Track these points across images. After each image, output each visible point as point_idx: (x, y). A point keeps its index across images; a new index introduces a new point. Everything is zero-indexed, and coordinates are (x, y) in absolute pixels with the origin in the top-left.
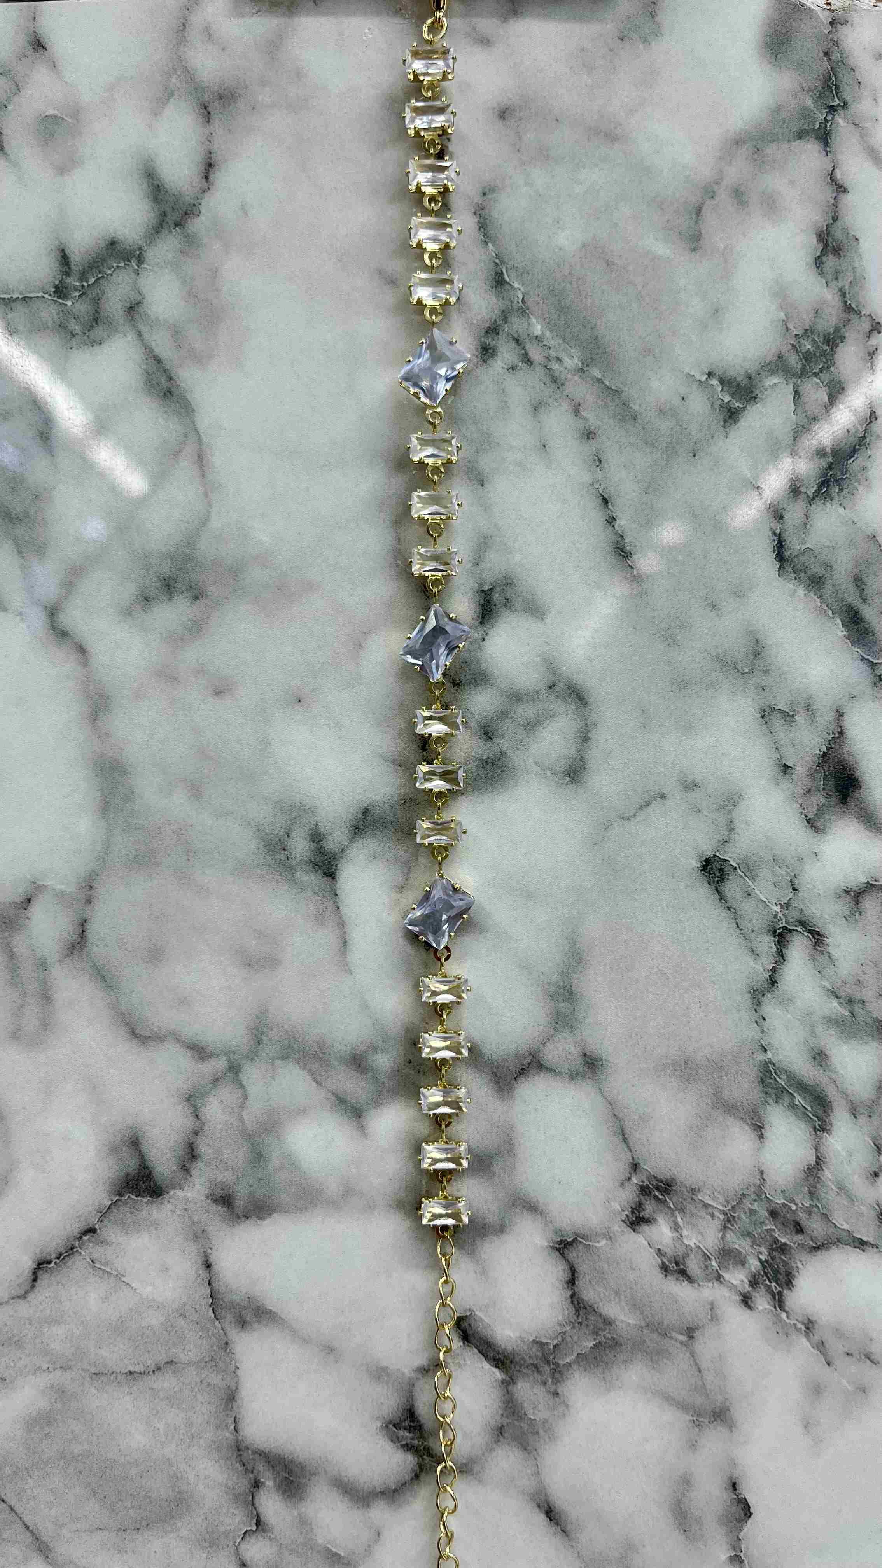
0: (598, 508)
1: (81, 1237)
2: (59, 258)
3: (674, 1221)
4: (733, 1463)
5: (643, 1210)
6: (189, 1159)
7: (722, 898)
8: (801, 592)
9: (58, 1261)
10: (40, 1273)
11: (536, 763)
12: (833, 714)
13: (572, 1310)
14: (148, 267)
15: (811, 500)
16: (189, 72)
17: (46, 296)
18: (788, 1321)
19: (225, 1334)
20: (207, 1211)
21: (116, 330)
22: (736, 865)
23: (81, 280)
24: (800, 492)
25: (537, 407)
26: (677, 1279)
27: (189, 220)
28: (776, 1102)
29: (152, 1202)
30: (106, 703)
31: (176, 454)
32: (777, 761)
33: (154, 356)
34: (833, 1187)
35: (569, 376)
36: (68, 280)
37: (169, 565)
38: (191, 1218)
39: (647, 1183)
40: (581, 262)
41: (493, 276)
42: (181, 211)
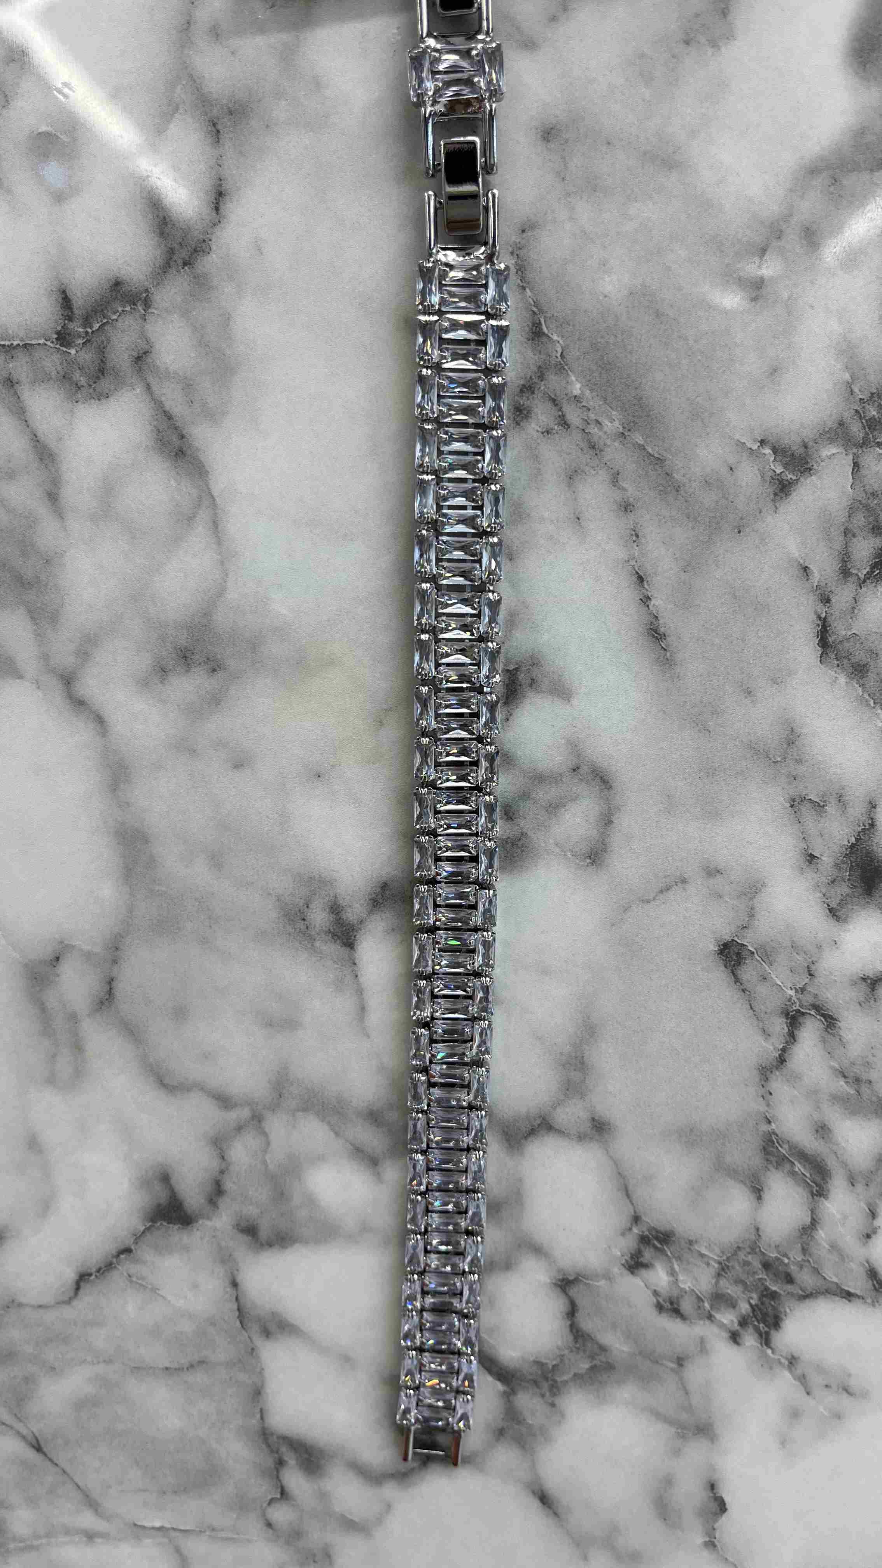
0: (632, 586)
1: (118, 1256)
2: (60, 300)
3: (671, 1267)
4: (712, 1468)
5: (642, 1256)
6: (216, 1194)
7: (737, 980)
8: (843, 679)
9: (98, 1274)
10: (82, 1284)
11: (557, 844)
12: (866, 805)
13: (570, 1338)
14: (156, 312)
15: (862, 583)
16: (195, 81)
17: (48, 343)
18: (771, 1355)
19: (251, 1341)
20: (234, 1239)
21: (124, 383)
22: (753, 950)
23: (85, 328)
24: (851, 574)
25: (572, 476)
26: (671, 1316)
27: (198, 258)
28: (777, 1168)
29: (183, 1229)
30: (125, 773)
31: (190, 519)
32: (803, 851)
33: (164, 412)
34: (825, 1244)
35: (608, 442)
36: (71, 326)
37: (186, 635)
38: (219, 1244)
39: (647, 1233)
40: (628, 311)
41: (531, 326)
42: (189, 248)
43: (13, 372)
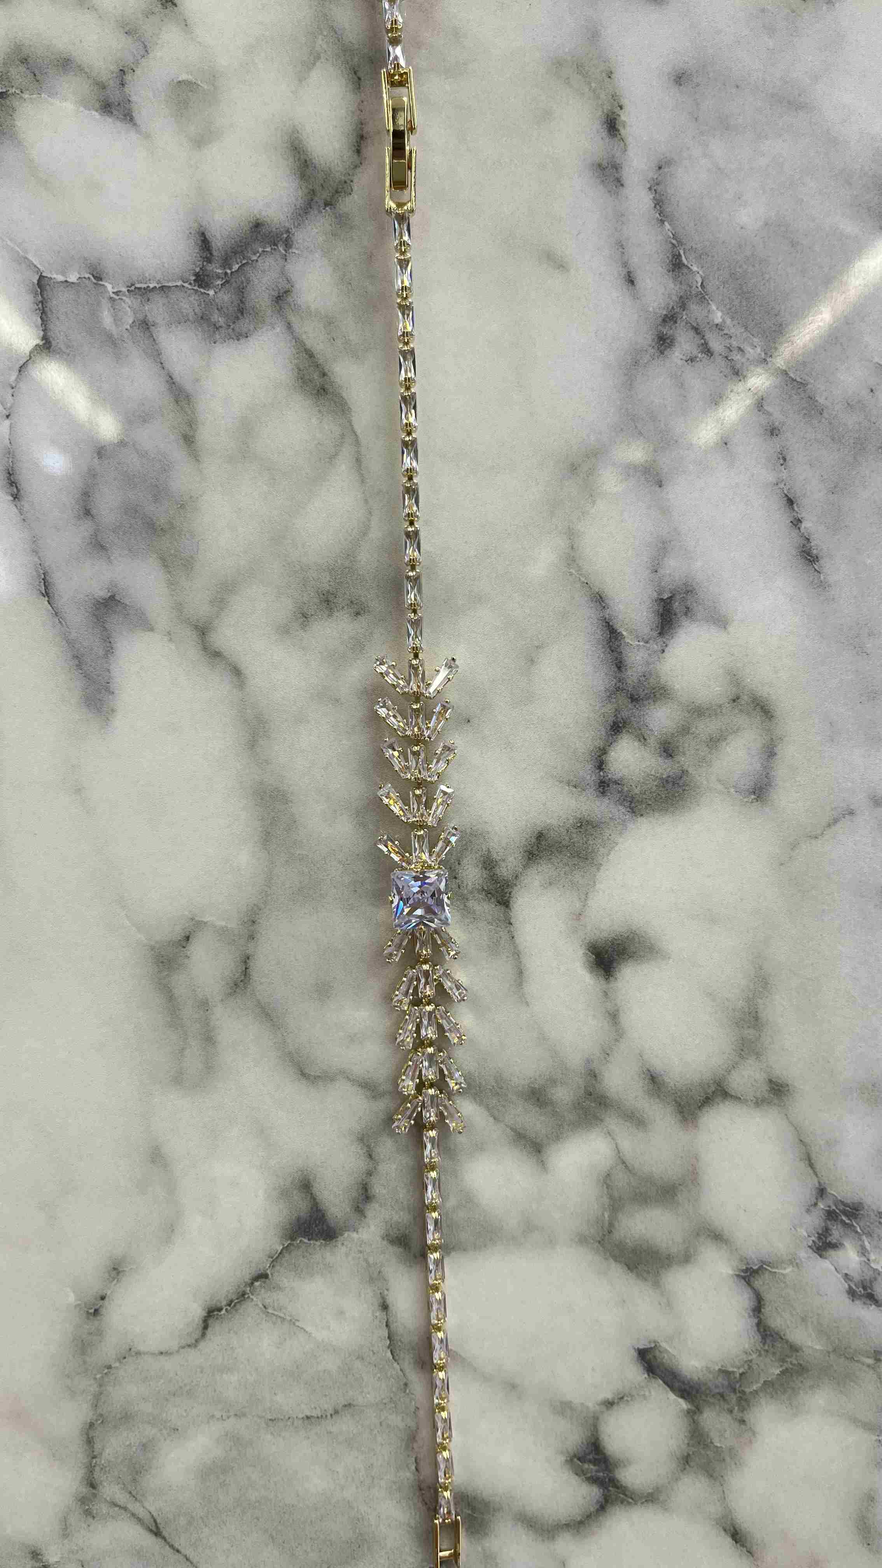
0: (783, 509)
1: (252, 1283)
2: (199, 242)
3: (861, 1246)
5: (830, 1235)
6: (363, 1200)
9: (229, 1308)
10: (210, 1322)
11: (719, 781)
13: (758, 1338)
14: (297, 252)
16: (336, 33)
17: (186, 285)
19: (404, 1375)
20: (383, 1253)
21: (263, 322)
23: (224, 269)
25: (716, 399)
26: (864, 1303)
27: (340, 198)
29: (326, 1245)
30: (264, 727)
31: (332, 457)
33: (305, 350)
35: (751, 367)
36: (210, 267)
37: (328, 579)
38: (366, 1260)
39: (834, 1208)
40: (764, 242)
41: (670, 258)
42: (330, 189)
43: (148, 315)
